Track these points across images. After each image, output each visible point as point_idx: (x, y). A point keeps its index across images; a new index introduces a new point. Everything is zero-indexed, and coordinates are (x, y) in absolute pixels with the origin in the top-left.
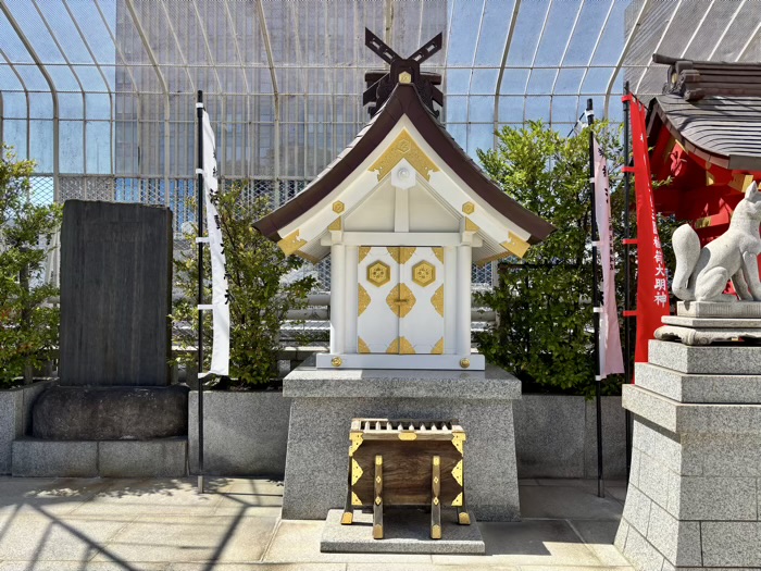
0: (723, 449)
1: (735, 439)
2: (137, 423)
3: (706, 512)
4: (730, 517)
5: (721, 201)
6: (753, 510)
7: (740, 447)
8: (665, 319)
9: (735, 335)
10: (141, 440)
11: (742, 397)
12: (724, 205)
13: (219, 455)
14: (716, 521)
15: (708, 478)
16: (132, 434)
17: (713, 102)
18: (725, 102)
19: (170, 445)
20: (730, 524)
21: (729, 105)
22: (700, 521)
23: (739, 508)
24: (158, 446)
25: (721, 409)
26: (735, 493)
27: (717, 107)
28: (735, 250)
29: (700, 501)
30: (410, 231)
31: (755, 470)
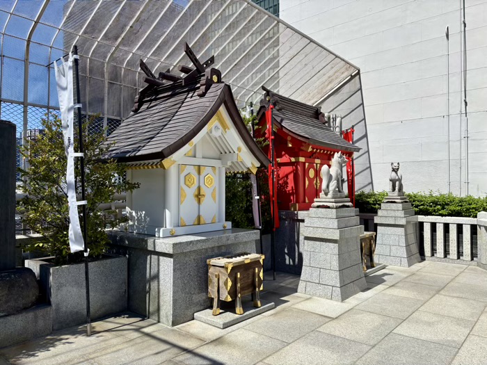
2: (7, 302)
5: (283, 153)
8: (315, 200)
10: (14, 314)
12: (284, 155)
13: (75, 310)
16: (3, 311)
19: (41, 312)
24: (30, 315)
30: (203, 158)
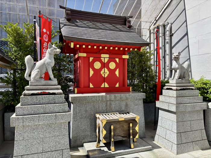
0: (31, 130)
1: (35, 126)
3: (24, 152)
4: (33, 153)
6: (41, 149)
7: (37, 129)
9: (40, 92)
11: (38, 112)
14: (28, 155)
15: (25, 140)
17: (75, 21)
18: (78, 22)
20: (33, 155)
21: (79, 23)
22: (22, 156)
23: (36, 149)
25: (27, 117)
26: (35, 144)
27: (75, 23)
28: (44, 64)
29: (22, 149)
31: (42, 136)
